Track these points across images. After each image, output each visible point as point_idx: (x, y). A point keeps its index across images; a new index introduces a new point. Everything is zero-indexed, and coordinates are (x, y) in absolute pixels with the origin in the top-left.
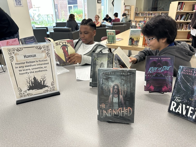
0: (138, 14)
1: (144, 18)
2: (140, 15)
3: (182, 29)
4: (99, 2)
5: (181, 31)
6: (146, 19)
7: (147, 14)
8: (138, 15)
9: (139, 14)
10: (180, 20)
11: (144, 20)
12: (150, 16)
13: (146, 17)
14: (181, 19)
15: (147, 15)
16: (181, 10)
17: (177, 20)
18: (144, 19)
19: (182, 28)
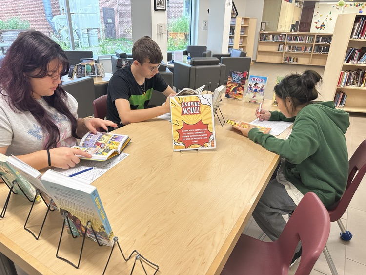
0: (266, 36)
1: (280, 45)
2: (271, 39)
3: (363, 85)
4: (157, 8)
5: (358, 88)
6: (284, 47)
7: (285, 37)
8: (265, 38)
9: (268, 35)
10: (359, 62)
11: (279, 49)
12: (293, 41)
13: (284, 44)
14: (359, 59)
15: (285, 39)
16: (362, 37)
17: (351, 61)
18: (278, 47)
19: (362, 82)
